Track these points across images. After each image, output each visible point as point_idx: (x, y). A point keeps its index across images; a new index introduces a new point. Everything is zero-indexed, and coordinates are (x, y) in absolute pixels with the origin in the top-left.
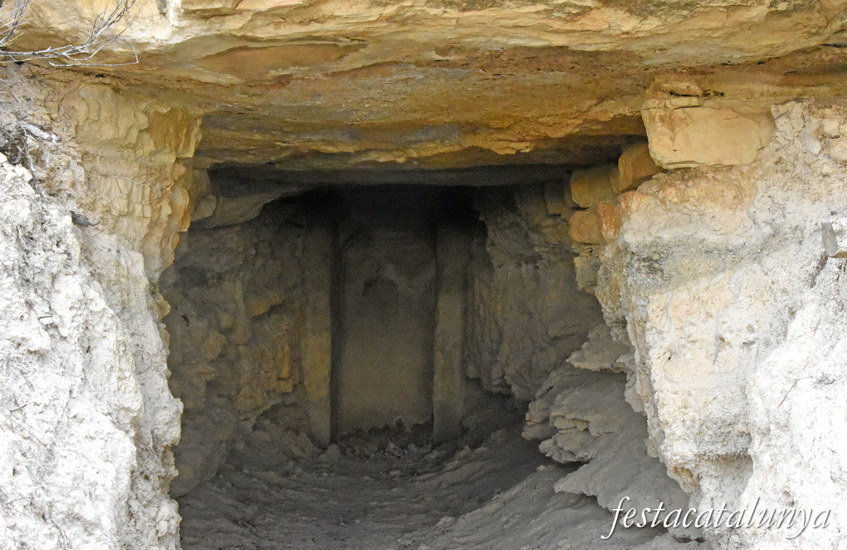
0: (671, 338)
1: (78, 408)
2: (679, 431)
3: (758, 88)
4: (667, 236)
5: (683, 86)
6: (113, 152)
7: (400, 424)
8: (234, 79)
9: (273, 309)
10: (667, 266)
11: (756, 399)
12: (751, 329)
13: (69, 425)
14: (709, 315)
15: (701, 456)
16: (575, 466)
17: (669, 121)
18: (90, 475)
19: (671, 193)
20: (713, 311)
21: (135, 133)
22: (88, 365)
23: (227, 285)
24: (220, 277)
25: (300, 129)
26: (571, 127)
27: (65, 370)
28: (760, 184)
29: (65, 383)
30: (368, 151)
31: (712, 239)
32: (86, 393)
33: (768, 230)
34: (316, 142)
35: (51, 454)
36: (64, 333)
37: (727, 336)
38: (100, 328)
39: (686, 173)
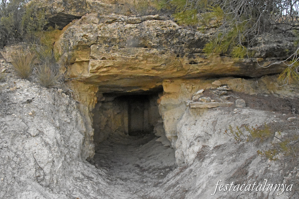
0: (167, 118)
1: (75, 131)
2: (168, 132)
3: (179, 81)
4: (167, 103)
5: (168, 81)
6: (84, 92)
7: (140, 130)
8: (100, 81)
9: (118, 113)
10: (167, 107)
11: (177, 127)
12: (178, 117)
13: (73, 133)
14: (172, 115)
15: (172, 136)
16: (159, 137)
17: (166, 86)
18: (76, 141)
19: (167, 97)
20: (173, 114)
21: (87, 89)
22: (77, 124)
23: (110, 110)
24: (109, 109)
25: (114, 88)
26: (154, 87)
27: (73, 125)
28: (179, 95)
29: (72, 127)
30: (125, 90)
31: (173, 103)
32: (76, 129)
33: (181, 102)
34: (117, 89)
35: (69, 138)
36: (73, 120)
37: (175, 118)
38: (79, 119)
39: (169, 93)
